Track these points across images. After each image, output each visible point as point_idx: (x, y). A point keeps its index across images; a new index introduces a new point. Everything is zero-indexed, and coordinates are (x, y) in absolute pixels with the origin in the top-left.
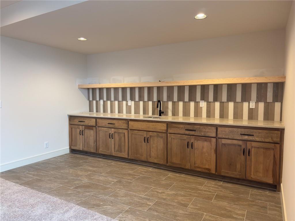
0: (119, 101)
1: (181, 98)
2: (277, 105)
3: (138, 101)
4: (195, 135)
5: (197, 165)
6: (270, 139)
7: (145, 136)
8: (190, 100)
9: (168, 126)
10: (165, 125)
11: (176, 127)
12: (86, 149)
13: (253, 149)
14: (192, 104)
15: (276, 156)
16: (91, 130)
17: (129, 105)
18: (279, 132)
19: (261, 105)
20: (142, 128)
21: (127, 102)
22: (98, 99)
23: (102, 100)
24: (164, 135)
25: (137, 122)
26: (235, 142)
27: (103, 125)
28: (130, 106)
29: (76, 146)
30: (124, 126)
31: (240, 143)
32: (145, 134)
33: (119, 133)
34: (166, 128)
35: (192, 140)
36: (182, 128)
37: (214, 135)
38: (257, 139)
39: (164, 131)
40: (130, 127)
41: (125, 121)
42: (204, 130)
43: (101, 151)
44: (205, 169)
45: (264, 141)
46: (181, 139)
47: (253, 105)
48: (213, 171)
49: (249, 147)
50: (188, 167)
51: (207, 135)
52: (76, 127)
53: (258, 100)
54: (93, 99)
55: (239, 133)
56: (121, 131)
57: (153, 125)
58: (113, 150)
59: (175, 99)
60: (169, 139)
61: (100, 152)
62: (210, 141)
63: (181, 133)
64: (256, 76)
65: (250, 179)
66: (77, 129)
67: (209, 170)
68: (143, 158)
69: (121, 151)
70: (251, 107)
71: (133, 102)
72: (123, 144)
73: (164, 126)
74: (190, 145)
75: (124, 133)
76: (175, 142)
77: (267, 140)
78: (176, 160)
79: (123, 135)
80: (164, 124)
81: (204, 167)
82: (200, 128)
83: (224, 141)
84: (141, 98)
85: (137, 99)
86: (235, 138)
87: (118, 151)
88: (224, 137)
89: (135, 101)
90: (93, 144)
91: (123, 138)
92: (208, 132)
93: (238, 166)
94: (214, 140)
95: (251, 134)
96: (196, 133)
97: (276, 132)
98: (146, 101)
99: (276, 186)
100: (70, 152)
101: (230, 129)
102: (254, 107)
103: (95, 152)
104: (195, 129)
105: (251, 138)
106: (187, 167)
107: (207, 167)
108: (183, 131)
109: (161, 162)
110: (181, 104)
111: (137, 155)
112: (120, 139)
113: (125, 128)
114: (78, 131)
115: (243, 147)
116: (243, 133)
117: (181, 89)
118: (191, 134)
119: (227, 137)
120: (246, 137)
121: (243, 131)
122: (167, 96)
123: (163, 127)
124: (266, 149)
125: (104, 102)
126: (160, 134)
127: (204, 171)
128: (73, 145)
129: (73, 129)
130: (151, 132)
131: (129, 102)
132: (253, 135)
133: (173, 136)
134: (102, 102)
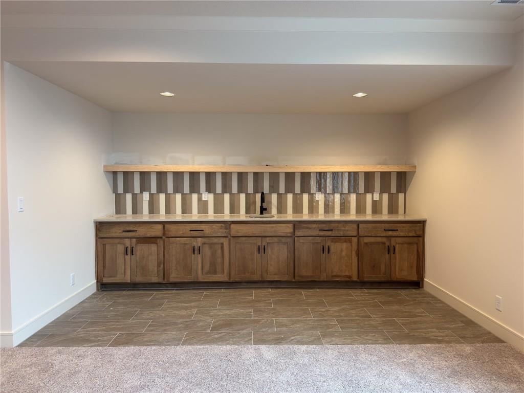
0: (183, 194)
1: (289, 188)
2: (401, 196)
3: (221, 193)
4: (333, 235)
5: (334, 274)
6: (414, 232)
7: (259, 244)
8: (303, 191)
9: (296, 226)
10: (291, 226)
11: (307, 228)
12: (139, 279)
13: (397, 246)
14: (306, 197)
15: (419, 250)
16: (152, 245)
17: (203, 199)
18: (421, 225)
19: (385, 197)
20: (254, 233)
21: (200, 196)
22: (137, 190)
23: (148, 193)
24: (289, 240)
25: (244, 225)
26: (379, 239)
27: (180, 233)
28: (207, 202)
29: (115, 277)
30: (222, 232)
31: (384, 240)
32: (259, 242)
33: (211, 245)
34: (292, 230)
35: (329, 243)
36: (315, 228)
37: (355, 233)
38: (402, 234)
39: (289, 235)
40: (233, 233)
41: (223, 225)
42: (343, 229)
43: (174, 277)
44: (344, 276)
45: (408, 235)
46: (313, 243)
47: (376, 197)
48: (355, 278)
49: (393, 243)
50: (323, 277)
51: (346, 235)
52: (117, 241)
53: (382, 191)
54: (126, 190)
55: (383, 229)
56: (215, 240)
57: (272, 227)
58: (200, 272)
59: (282, 189)
60: (297, 244)
61: (172, 280)
62: (351, 242)
63: (314, 234)
64: (379, 164)
65: (395, 279)
66: (118, 245)
67: (350, 277)
68: (255, 278)
69: (215, 273)
70: (374, 199)
71: (211, 196)
72: (219, 260)
73: (288, 227)
74: (326, 250)
75: (222, 244)
76: (304, 248)
77: (411, 234)
78: (306, 272)
79: (220, 246)
80: (288, 225)
81: (343, 274)
82: (338, 226)
83: (366, 240)
84: (226, 188)
85: (219, 189)
86: (379, 235)
87: (209, 273)
88: (366, 235)
89: (215, 194)
90: (156, 268)
91: (219, 251)
92: (348, 230)
93: (383, 267)
94: (355, 240)
95: (395, 229)
96: (333, 233)
97: (419, 224)
98: (234, 194)
99: (419, 283)
100: (98, 289)
101: (373, 225)
102: (378, 199)
103: (161, 280)
104: (332, 228)
105: (395, 233)
106: (322, 279)
107: (347, 274)
108: (316, 233)
109: (286, 278)
110: (290, 197)
111: (244, 273)
112: (213, 254)
113: (223, 235)
114: (121, 248)
115: (387, 244)
116: (387, 229)
117: (290, 176)
118: (327, 235)
119: (370, 235)
120: (390, 233)
121: (387, 226)
122: (270, 186)
123: (289, 229)
124: (410, 243)
125: (151, 195)
126: (283, 240)
127: (343, 279)
128: (106, 275)
129: (107, 247)
130: (268, 238)
131: (203, 195)
132: (397, 230)
133: (302, 240)
134: (146, 196)
